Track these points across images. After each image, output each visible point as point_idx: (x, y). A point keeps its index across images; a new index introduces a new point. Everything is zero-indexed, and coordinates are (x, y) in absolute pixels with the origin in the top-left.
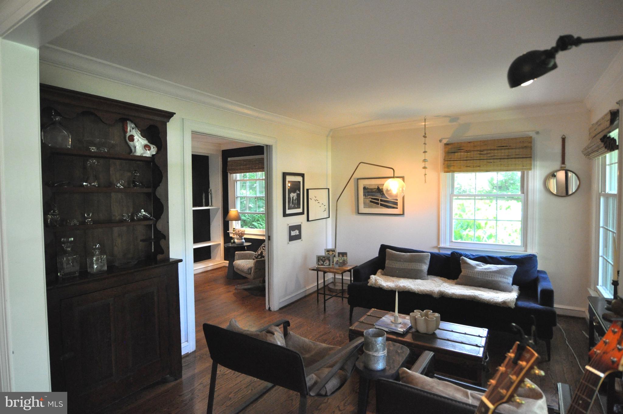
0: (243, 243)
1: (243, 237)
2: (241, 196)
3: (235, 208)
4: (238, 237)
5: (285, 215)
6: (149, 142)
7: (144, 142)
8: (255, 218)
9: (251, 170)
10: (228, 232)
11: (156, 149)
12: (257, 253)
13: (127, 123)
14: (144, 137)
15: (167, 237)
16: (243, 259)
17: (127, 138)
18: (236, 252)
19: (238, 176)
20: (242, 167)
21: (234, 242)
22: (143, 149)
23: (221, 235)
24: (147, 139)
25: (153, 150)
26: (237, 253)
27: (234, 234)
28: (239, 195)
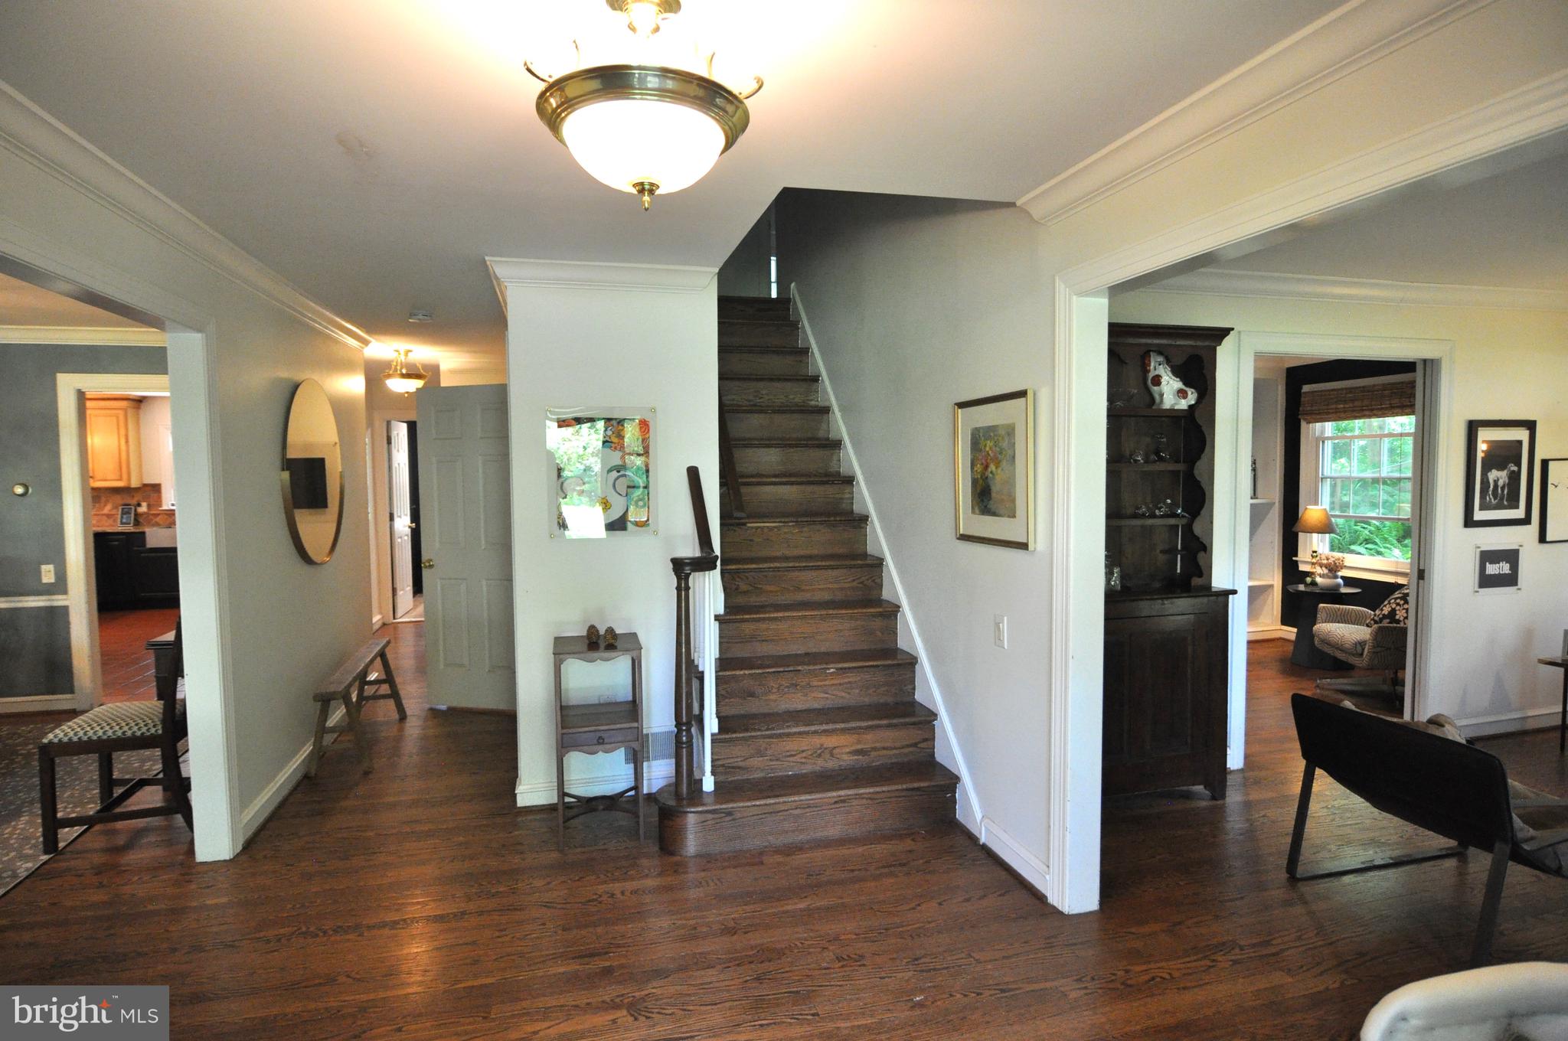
0: (1338, 586)
1: (1340, 574)
2: (1334, 474)
3: (1316, 503)
4: (1326, 571)
5: (1469, 522)
6: (1185, 384)
7: (1177, 384)
8: (1358, 536)
9: (1367, 413)
10: (1294, 558)
11: (1195, 395)
12: (1378, 612)
13: (1150, 356)
14: (1177, 377)
15: (1208, 548)
16: (1339, 622)
17: (1149, 381)
18: (1321, 605)
19: (1329, 428)
20: (1342, 406)
21: (1314, 583)
22: (1174, 398)
23: (1276, 565)
24: (1182, 380)
25: (1192, 397)
26: (1324, 607)
27: (1313, 564)
28: (1327, 473)
